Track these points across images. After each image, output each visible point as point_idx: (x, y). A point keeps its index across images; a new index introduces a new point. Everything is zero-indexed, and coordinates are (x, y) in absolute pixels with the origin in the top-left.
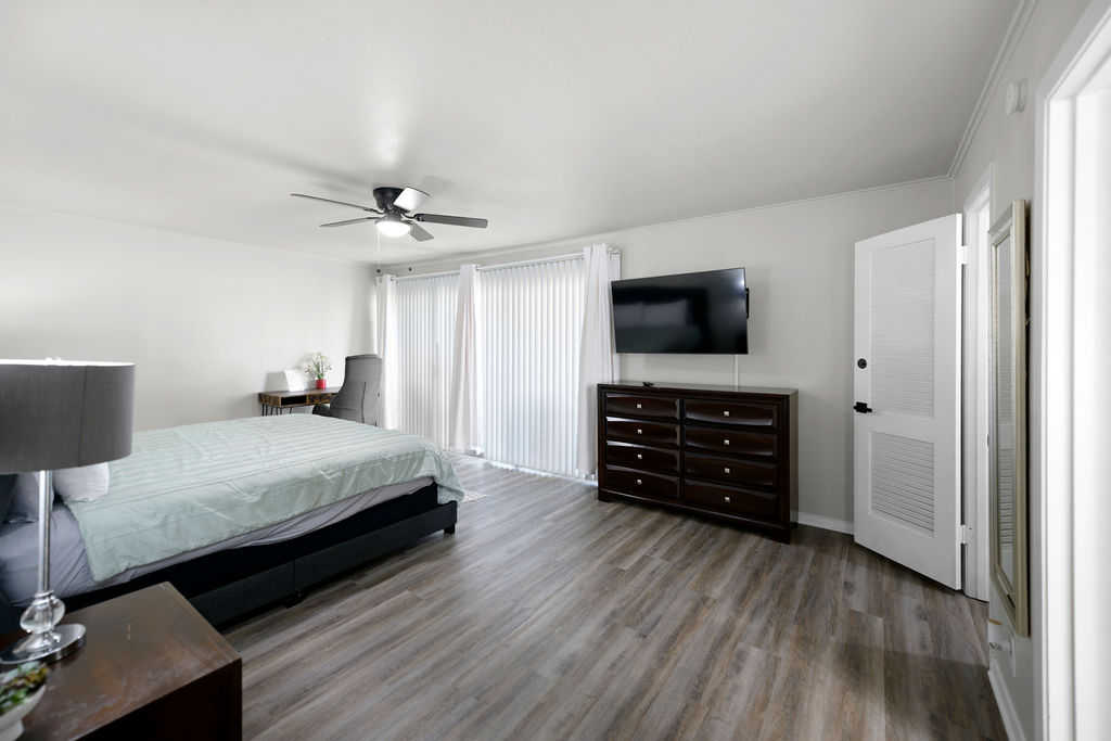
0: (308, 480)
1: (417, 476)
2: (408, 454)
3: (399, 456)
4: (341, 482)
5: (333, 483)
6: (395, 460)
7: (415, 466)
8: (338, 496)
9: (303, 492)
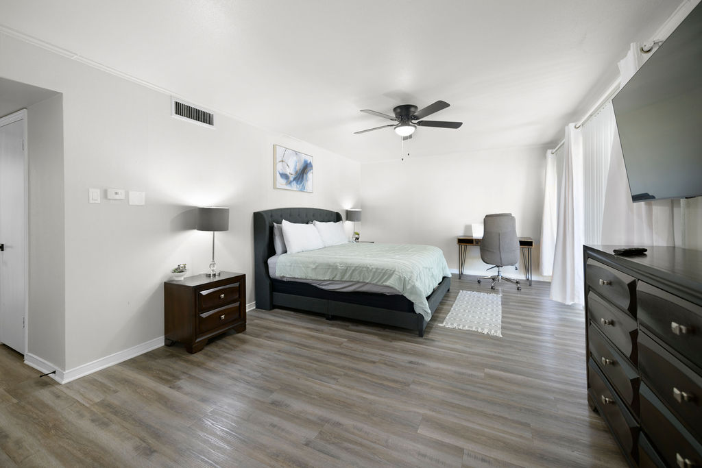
0: (332, 266)
1: (384, 284)
2: (383, 269)
3: (377, 269)
4: (345, 271)
5: (341, 271)
6: (374, 270)
7: (386, 277)
8: (342, 278)
9: (330, 271)
